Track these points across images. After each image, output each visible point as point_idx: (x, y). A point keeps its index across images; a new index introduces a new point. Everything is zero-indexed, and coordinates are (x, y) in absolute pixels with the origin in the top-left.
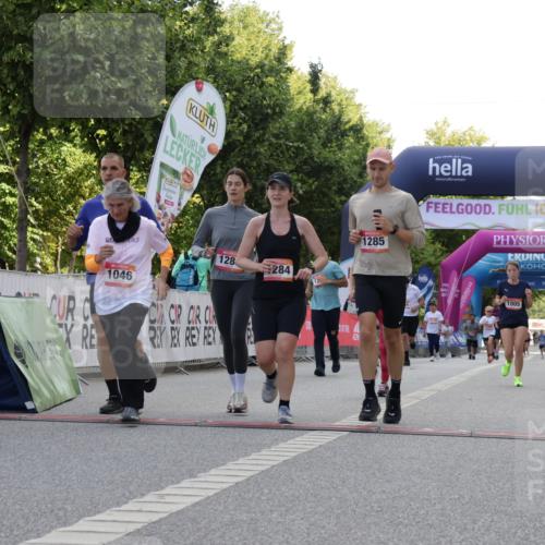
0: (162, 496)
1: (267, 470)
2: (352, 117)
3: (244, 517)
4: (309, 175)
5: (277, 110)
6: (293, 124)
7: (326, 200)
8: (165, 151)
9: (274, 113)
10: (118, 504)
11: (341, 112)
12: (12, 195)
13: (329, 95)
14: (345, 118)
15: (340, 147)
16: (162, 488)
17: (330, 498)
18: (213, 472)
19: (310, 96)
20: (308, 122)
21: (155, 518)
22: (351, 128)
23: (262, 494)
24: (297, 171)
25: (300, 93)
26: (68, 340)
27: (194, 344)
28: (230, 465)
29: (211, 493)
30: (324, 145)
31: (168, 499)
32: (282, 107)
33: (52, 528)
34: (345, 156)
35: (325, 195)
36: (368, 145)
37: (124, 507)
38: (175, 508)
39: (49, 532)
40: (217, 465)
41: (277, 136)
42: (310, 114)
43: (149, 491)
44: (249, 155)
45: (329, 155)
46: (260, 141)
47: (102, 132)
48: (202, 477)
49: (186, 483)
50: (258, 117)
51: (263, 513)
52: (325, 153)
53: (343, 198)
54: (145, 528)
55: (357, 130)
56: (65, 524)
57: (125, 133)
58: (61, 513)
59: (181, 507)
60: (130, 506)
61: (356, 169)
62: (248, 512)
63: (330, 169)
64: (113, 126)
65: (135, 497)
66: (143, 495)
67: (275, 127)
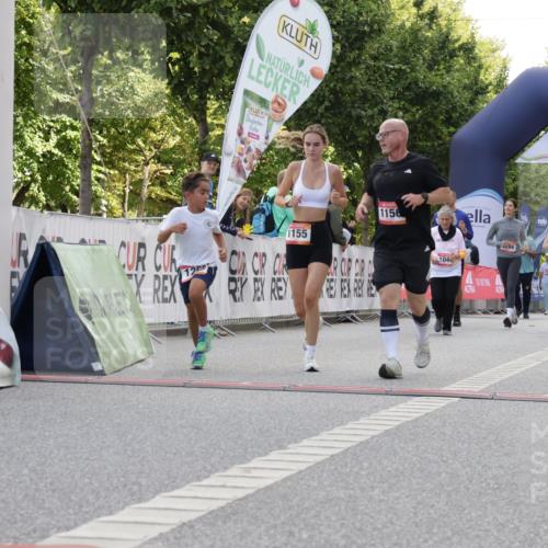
0: (248, 470)
1: (367, 442)
2: (461, 34)
3: (341, 494)
4: (412, 102)
5: (376, 27)
6: (395, 44)
7: (431, 131)
8: (250, 77)
9: (372, 31)
10: (199, 478)
11: (450, 29)
12: (74, 128)
13: (435, 8)
14: (454, 35)
15: (449, 70)
16: (249, 461)
17: (439, 474)
18: (305, 442)
19: (414, 10)
20: (412, 41)
21: (240, 494)
22: (461, 47)
23: (362, 469)
24: (398, 97)
25: (402, 7)
26: (138, 293)
27: (281, 298)
28: (324, 435)
29: (303, 467)
30: (430, 68)
31: (254, 473)
32: (381, 23)
33: (126, 504)
34: (453, 79)
35: (430, 125)
36: (480, 67)
37: (205, 482)
38: (262, 484)
39: (123, 508)
40: (309, 435)
41: (375, 58)
42: (415, 31)
43: (233, 464)
44: (343, 80)
45: (435, 80)
46: (356, 63)
47: (175, 55)
48: (292, 448)
49: (274, 455)
50: (354, 36)
51: (362, 490)
52: (431, 76)
53: (452, 129)
54: (230, 505)
55: (468, 49)
56: (140, 500)
57: (201, 55)
58: (135, 488)
59: (269, 482)
60: (212, 480)
61: (468, 95)
62: (346, 488)
63: (436, 95)
64: (188, 48)
65: (217, 471)
66: (226, 468)
67: (372, 47)
